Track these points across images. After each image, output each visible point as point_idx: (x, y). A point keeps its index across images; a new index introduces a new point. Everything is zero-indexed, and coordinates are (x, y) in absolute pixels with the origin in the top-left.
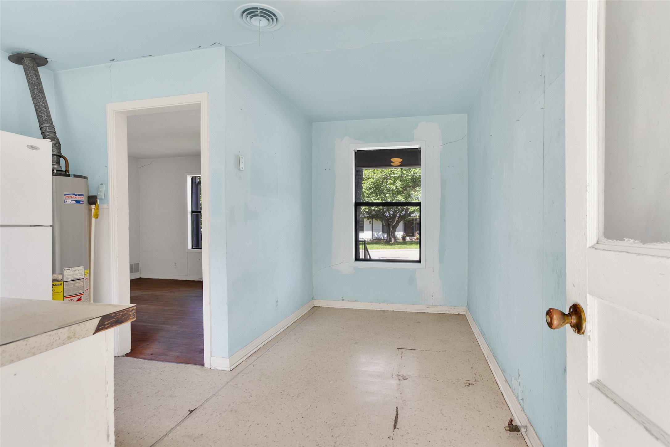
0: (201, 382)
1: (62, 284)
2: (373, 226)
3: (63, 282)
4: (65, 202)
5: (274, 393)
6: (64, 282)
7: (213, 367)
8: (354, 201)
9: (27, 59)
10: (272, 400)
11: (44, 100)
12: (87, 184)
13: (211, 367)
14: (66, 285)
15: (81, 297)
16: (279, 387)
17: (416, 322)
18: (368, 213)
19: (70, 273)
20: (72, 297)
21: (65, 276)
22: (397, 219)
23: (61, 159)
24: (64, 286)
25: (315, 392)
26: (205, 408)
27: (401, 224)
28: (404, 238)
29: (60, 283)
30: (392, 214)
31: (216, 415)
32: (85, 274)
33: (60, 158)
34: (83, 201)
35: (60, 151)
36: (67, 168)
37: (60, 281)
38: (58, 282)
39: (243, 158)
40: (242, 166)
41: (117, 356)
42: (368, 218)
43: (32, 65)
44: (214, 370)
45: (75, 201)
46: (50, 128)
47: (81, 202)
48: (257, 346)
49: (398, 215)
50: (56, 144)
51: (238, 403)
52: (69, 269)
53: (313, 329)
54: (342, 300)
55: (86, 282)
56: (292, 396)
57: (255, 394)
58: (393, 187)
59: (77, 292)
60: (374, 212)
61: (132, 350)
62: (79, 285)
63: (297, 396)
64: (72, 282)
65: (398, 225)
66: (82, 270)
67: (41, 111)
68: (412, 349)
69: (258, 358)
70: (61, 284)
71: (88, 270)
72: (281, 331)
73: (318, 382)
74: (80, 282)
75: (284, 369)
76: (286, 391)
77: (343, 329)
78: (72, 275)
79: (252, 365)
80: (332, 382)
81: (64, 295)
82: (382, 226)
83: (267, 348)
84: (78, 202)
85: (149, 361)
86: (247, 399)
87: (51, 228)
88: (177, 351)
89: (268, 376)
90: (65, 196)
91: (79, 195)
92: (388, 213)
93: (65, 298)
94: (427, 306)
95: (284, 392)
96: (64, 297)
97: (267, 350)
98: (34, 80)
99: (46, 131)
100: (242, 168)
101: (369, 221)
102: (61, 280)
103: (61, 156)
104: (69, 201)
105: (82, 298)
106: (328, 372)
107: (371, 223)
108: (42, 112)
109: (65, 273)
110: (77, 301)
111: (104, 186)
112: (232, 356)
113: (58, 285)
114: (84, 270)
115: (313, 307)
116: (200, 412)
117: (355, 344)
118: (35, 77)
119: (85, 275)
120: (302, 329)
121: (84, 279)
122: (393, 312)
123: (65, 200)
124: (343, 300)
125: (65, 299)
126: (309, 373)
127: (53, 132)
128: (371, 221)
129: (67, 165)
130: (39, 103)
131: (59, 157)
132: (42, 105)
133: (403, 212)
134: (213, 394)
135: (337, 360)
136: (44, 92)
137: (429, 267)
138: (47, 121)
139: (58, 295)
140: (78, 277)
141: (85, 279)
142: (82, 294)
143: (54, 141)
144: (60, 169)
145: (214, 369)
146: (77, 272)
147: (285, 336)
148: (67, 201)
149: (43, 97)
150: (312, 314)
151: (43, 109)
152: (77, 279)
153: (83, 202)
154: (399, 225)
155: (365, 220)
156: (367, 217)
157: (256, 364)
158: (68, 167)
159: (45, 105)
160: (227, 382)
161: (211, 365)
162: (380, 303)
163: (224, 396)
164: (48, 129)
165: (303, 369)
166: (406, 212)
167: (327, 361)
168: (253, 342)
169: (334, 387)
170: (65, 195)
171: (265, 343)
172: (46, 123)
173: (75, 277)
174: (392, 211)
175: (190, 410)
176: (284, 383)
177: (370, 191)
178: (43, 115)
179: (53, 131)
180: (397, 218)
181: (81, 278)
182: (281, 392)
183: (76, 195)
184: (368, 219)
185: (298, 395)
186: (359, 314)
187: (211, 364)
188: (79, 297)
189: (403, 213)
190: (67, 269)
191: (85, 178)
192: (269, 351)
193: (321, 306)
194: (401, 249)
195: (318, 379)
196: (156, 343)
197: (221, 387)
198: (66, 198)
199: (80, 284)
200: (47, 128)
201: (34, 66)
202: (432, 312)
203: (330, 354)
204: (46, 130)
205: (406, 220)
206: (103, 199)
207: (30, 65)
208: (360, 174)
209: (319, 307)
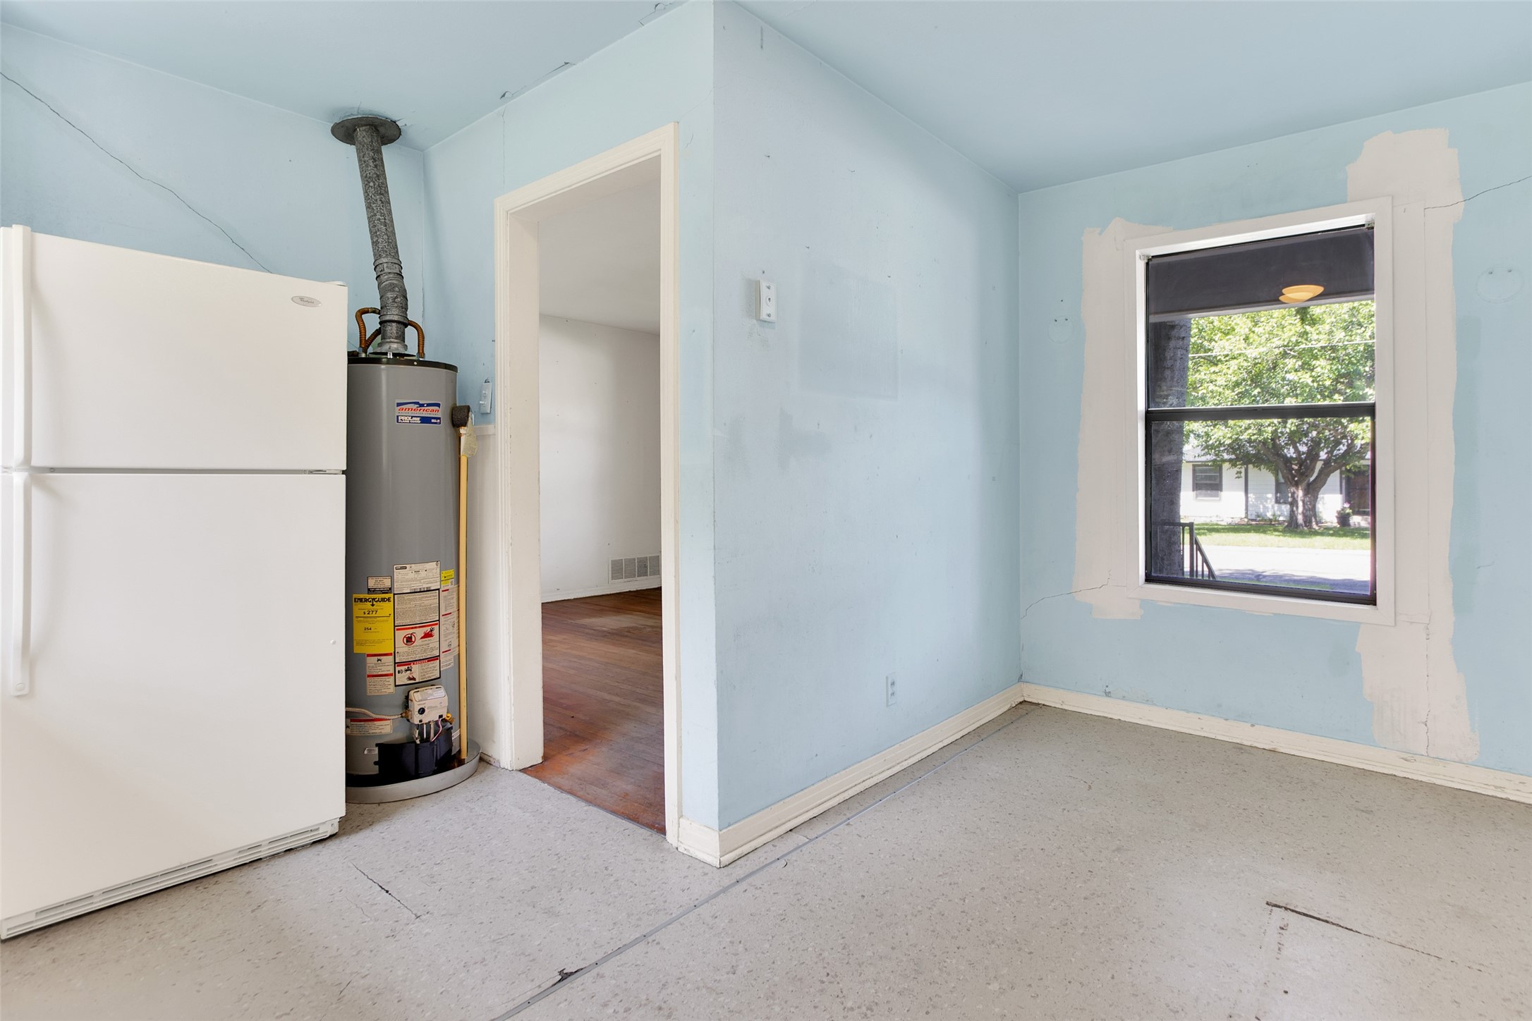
0: (636, 885)
1: (392, 599)
2: (1249, 483)
3: (392, 594)
4: (398, 422)
5: (800, 980)
6: (396, 596)
7: (683, 846)
8: (1141, 406)
9: (361, 129)
10: (786, 1002)
11: (384, 209)
12: (454, 382)
13: (680, 844)
14: (398, 601)
15: (431, 631)
16: (823, 959)
17: (1357, 809)
18: (1232, 448)
19: (406, 577)
20: (412, 628)
21: (397, 582)
22: (1319, 465)
23: (410, 331)
24: (396, 604)
25: (927, 1013)
26: (602, 977)
27: (1335, 478)
28: (1343, 519)
29: (386, 596)
30: (1304, 453)
31: (615, 1011)
32: (443, 579)
33: (406, 327)
34: (439, 418)
35: (406, 314)
36: (421, 348)
37: (387, 593)
38: (383, 593)
39: (772, 287)
40: (767, 309)
41: (510, 769)
42: (1233, 463)
43: (370, 140)
44: (683, 854)
45: (419, 419)
46: (390, 265)
47: (433, 421)
48: (819, 802)
49: (1323, 455)
50: (396, 297)
51: (689, 986)
52: (406, 568)
53: (998, 775)
54: (1105, 693)
55: (445, 597)
56: (849, 1004)
57: (749, 964)
58: (1306, 378)
59: (423, 618)
60: (1250, 446)
61: (545, 758)
62: (426, 602)
63: (864, 1009)
64: (411, 596)
65: (1325, 483)
66: (434, 571)
67: (376, 232)
68: (1327, 922)
69: (811, 840)
70: (389, 600)
71: (452, 572)
72: (905, 764)
73: (949, 974)
74: (430, 597)
75: (863, 896)
76: (838, 979)
77: (1090, 787)
78: (412, 580)
79: (783, 862)
80: (995, 986)
81: (396, 622)
82: (1274, 484)
83: (845, 815)
84: (425, 420)
85: (565, 796)
86: (718, 978)
87: (344, 476)
88: (633, 780)
89: (811, 911)
90: (399, 408)
91: (429, 405)
92: (1292, 450)
93: (398, 629)
94: (1405, 756)
95: (830, 982)
96: (395, 626)
97: (845, 818)
98: (371, 171)
99: (382, 273)
100: (769, 315)
101: (1236, 469)
102: (390, 590)
103: (406, 323)
104: (406, 418)
105: (436, 632)
106: (993, 942)
107: (1243, 475)
108: (378, 233)
109: (398, 574)
110: (422, 638)
111: (490, 384)
112: (730, 828)
113: (383, 600)
114: (440, 571)
115: (1021, 703)
116: (583, 987)
117: (1114, 851)
118: (371, 164)
119: (441, 581)
120: (965, 769)
121: (439, 589)
122: (1272, 754)
123: (398, 417)
124: (1108, 694)
125: (396, 632)
126: (933, 931)
127: (395, 273)
128: (1243, 470)
129: (421, 343)
130: (375, 215)
131: (402, 326)
132: (379, 219)
133: (1341, 446)
134: (644, 934)
135: (1036, 902)
136: (387, 192)
137: (1411, 623)
138: (386, 252)
139: (383, 621)
140: (425, 586)
141: (443, 591)
142: (436, 624)
143: (394, 291)
144: (402, 351)
145: (685, 852)
146: (423, 574)
147: (909, 783)
148: (403, 418)
149: (382, 203)
150: (1009, 724)
151: (381, 228)
152: (422, 590)
153: (439, 421)
154: (1327, 482)
155: (1226, 466)
156: (1230, 461)
157: (796, 861)
158: (423, 347)
159: (385, 219)
160: (696, 903)
161: (680, 839)
162: (1226, 720)
163: (667, 948)
164: (387, 267)
165: (919, 908)
166: (1348, 446)
167: (1006, 898)
168: (806, 791)
169: (997, 1010)
170: (399, 405)
171: (847, 795)
172: (384, 255)
173: (417, 586)
174: (1304, 443)
175: (565, 972)
176: (844, 948)
177: (1237, 390)
178: (380, 240)
179: (394, 271)
180: (1322, 462)
181: (432, 589)
182: (823, 982)
183: (422, 405)
184: (1234, 465)
185: (868, 1009)
186: (1152, 744)
187: (678, 837)
188: (428, 629)
189: (1339, 450)
190: (402, 568)
191: (452, 368)
192: (848, 824)
193: (1043, 703)
194: (1334, 549)
195: (954, 961)
196: (604, 749)
197: (674, 915)
198: (401, 412)
199: (431, 600)
200: (385, 265)
201: (372, 141)
202: (1424, 779)
203: (1022, 871)
204: (381, 271)
205: (1348, 468)
206: (488, 413)
207: (366, 141)
208: (1182, 335)
209: (1039, 704)
